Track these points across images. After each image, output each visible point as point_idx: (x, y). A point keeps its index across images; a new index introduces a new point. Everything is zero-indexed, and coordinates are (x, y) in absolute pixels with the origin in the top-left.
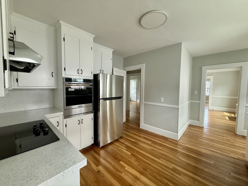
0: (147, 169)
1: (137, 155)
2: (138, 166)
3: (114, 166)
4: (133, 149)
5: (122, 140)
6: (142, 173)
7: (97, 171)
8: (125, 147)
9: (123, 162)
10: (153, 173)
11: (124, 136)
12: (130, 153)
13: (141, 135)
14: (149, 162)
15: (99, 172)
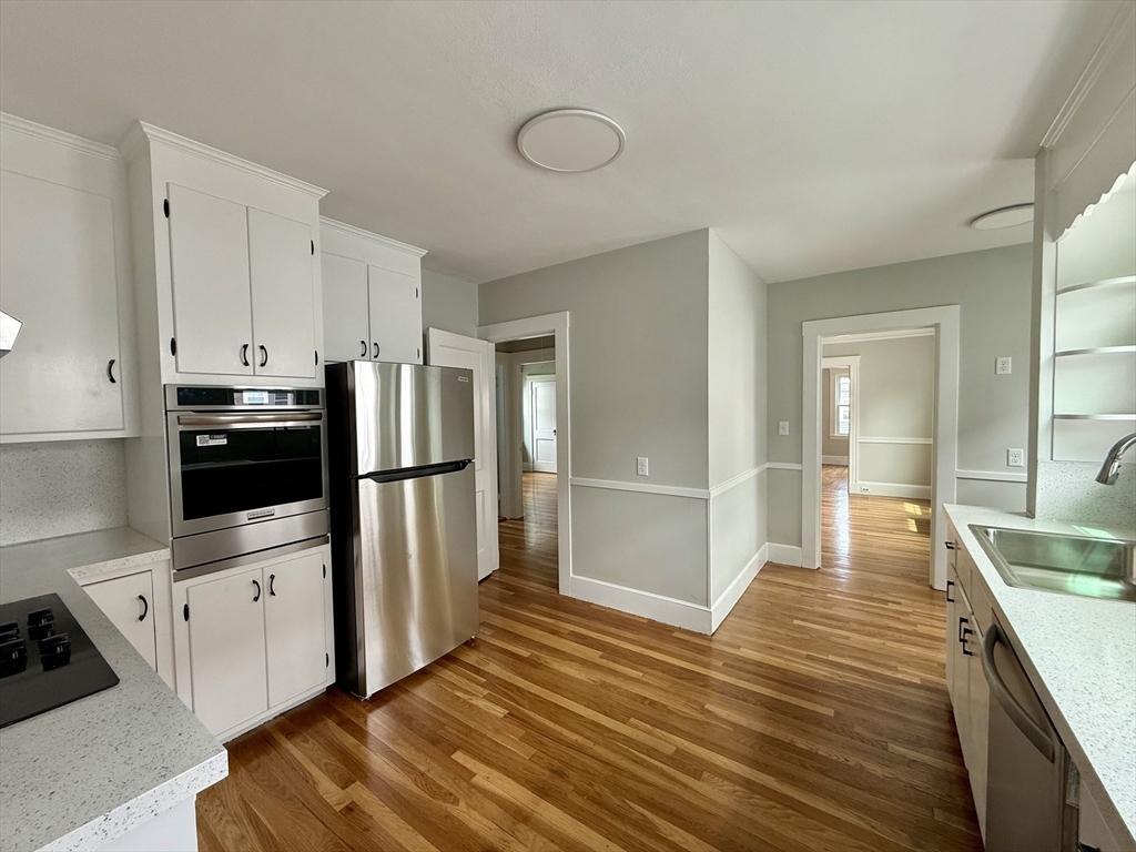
0: (568, 771)
1: (532, 714)
2: (530, 764)
3: (422, 774)
4: (519, 689)
5: (472, 658)
6: (543, 792)
7: (342, 806)
8: (482, 685)
9: (468, 752)
10: (590, 784)
11: (486, 636)
12: (500, 712)
13: (559, 627)
14: (580, 739)
15: (351, 810)
